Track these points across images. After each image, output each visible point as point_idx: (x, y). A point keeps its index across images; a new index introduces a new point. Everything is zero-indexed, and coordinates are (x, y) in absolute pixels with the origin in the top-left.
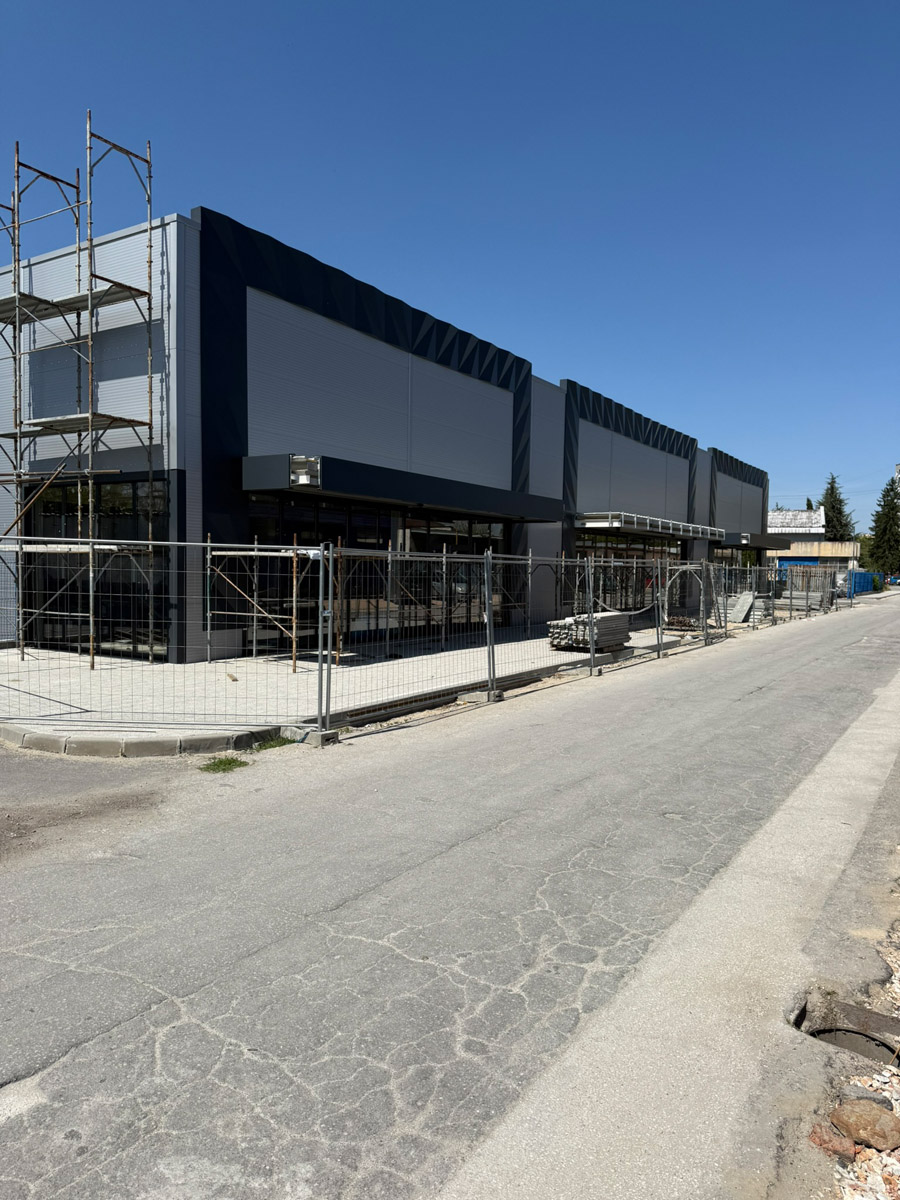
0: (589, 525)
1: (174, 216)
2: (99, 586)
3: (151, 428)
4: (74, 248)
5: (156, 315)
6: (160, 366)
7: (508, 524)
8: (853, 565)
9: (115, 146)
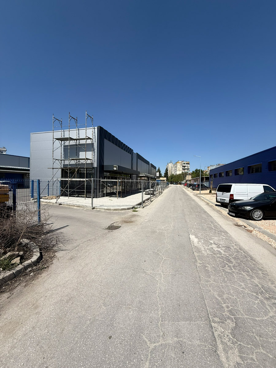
0: (140, 175)
1: (97, 127)
2: (86, 186)
3: (92, 160)
4: (76, 129)
5: (93, 142)
6: (94, 150)
7: (131, 175)
8: (165, 181)
9: (89, 116)
